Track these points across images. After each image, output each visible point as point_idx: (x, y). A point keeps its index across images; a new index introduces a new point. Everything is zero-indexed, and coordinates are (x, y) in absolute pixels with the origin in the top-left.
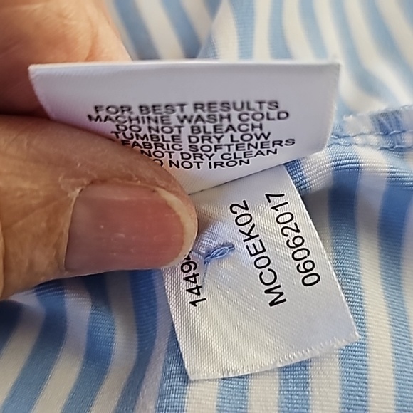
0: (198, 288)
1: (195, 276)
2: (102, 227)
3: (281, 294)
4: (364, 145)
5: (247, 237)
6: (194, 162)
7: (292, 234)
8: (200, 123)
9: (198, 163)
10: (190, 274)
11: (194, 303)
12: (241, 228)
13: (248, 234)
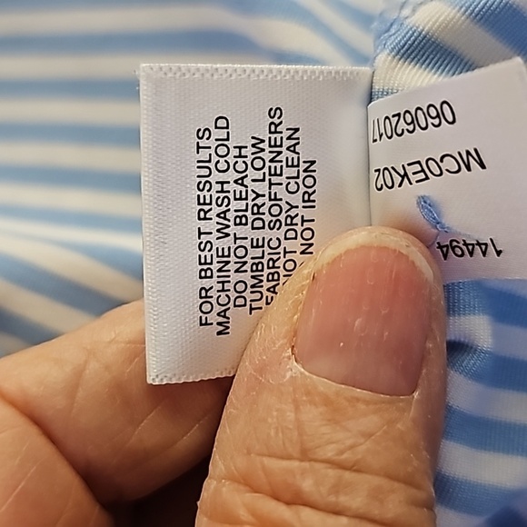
0: (479, 244)
1: (465, 244)
2: (342, 344)
3: (468, 153)
4: (414, 11)
5: (406, 180)
6: (302, 225)
7: (402, 125)
8: (230, 215)
9: (303, 221)
10: (464, 248)
11: (499, 253)
12: (396, 185)
13: (403, 177)
